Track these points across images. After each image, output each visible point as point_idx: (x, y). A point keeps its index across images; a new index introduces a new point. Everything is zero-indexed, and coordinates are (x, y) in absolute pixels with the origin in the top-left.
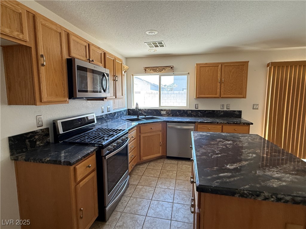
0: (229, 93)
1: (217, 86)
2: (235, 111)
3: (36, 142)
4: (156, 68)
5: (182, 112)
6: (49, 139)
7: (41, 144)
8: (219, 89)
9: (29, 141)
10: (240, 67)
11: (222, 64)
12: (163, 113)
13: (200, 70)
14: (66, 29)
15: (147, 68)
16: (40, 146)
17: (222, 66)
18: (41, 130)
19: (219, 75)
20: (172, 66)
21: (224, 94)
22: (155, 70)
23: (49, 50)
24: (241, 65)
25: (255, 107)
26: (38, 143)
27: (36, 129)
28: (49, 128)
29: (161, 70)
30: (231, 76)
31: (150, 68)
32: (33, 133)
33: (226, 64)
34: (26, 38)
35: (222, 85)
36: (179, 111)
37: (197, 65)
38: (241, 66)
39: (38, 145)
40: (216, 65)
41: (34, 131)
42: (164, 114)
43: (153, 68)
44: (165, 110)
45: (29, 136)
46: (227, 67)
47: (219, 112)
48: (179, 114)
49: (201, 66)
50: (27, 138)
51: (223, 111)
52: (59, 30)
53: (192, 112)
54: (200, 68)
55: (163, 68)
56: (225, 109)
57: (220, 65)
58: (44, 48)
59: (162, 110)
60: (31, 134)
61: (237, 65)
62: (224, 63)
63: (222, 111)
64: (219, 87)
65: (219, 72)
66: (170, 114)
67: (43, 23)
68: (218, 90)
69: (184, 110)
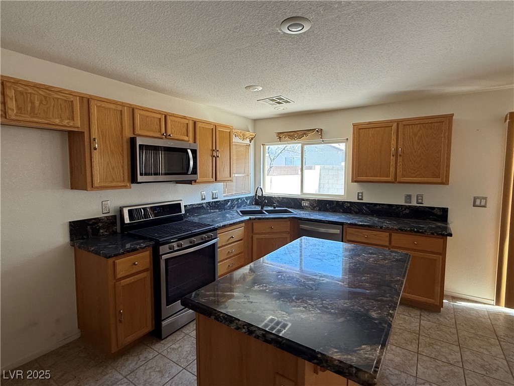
0: (414, 174)
1: (390, 162)
2: (434, 208)
3: (99, 229)
4: (293, 133)
5: (335, 204)
6: (116, 229)
7: (106, 233)
8: (394, 166)
9: (91, 228)
10: (434, 125)
11: (398, 122)
12: (304, 204)
13: (359, 135)
14: (130, 104)
15: (280, 133)
16: (103, 235)
17: (398, 125)
18: (106, 217)
19: (392, 142)
20: (317, 130)
21: (403, 176)
22: (292, 136)
23: (105, 132)
24: (436, 122)
25: (478, 203)
26: (101, 231)
27: (101, 215)
28: (116, 215)
29: (301, 137)
30: (415, 143)
31: (285, 133)
32: (97, 220)
33: (404, 123)
34: (78, 124)
35: (400, 159)
36: (330, 202)
37: (354, 125)
38: (436, 124)
39: (101, 234)
40: (386, 125)
41: (98, 218)
42: (307, 207)
43: (289, 134)
44: (307, 200)
45: (91, 223)
46: (408, 126)
47: (402, 208)
48: (331, 208)
49: (360, 127)
50: (89, 225)
51: (410, 206)
52: (120, 108)
53: (351, 206)
54: (360, 131)
55: (303, 132)
56: (414, 203)
57: (395, 125)
58: (98, 130)
59: (303, 200)
60: (94, 221)
61: (428, 123)
62: (402, 121)
63: (406, 206)
64: (392, 162)
65: (394, 137)
66: (315, 207)
67: (98, 105)
68: (392, 169)
69: (337, 202)
